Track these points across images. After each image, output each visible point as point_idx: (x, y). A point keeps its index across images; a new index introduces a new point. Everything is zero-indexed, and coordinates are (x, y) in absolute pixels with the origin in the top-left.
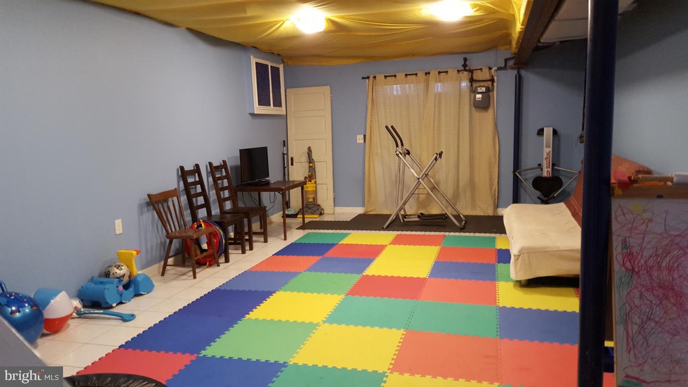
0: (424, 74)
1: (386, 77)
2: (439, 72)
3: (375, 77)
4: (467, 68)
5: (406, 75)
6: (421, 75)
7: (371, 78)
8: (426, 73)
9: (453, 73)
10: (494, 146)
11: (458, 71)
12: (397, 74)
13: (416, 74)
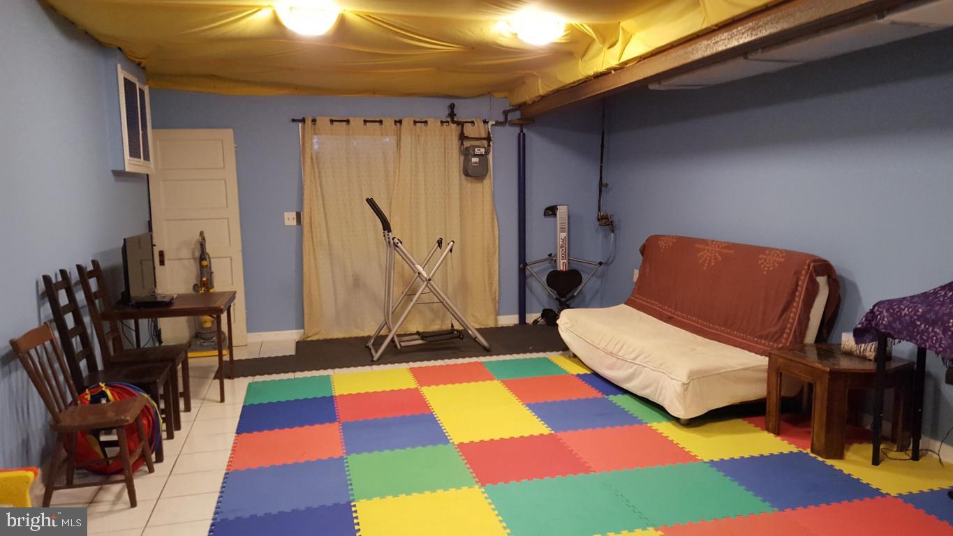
0: (393, 122)
1: (332, 121)
2: (415, 122)
3: (314, 121)
4: (455, 119)
5: (365, 122)
6: (389, 122)
7: (309, 122)
8: (396, 122)
9: (434, 124)
10: (493, 231)
11: (442, 122)
12: (351, 119)
13: (381, 122)
